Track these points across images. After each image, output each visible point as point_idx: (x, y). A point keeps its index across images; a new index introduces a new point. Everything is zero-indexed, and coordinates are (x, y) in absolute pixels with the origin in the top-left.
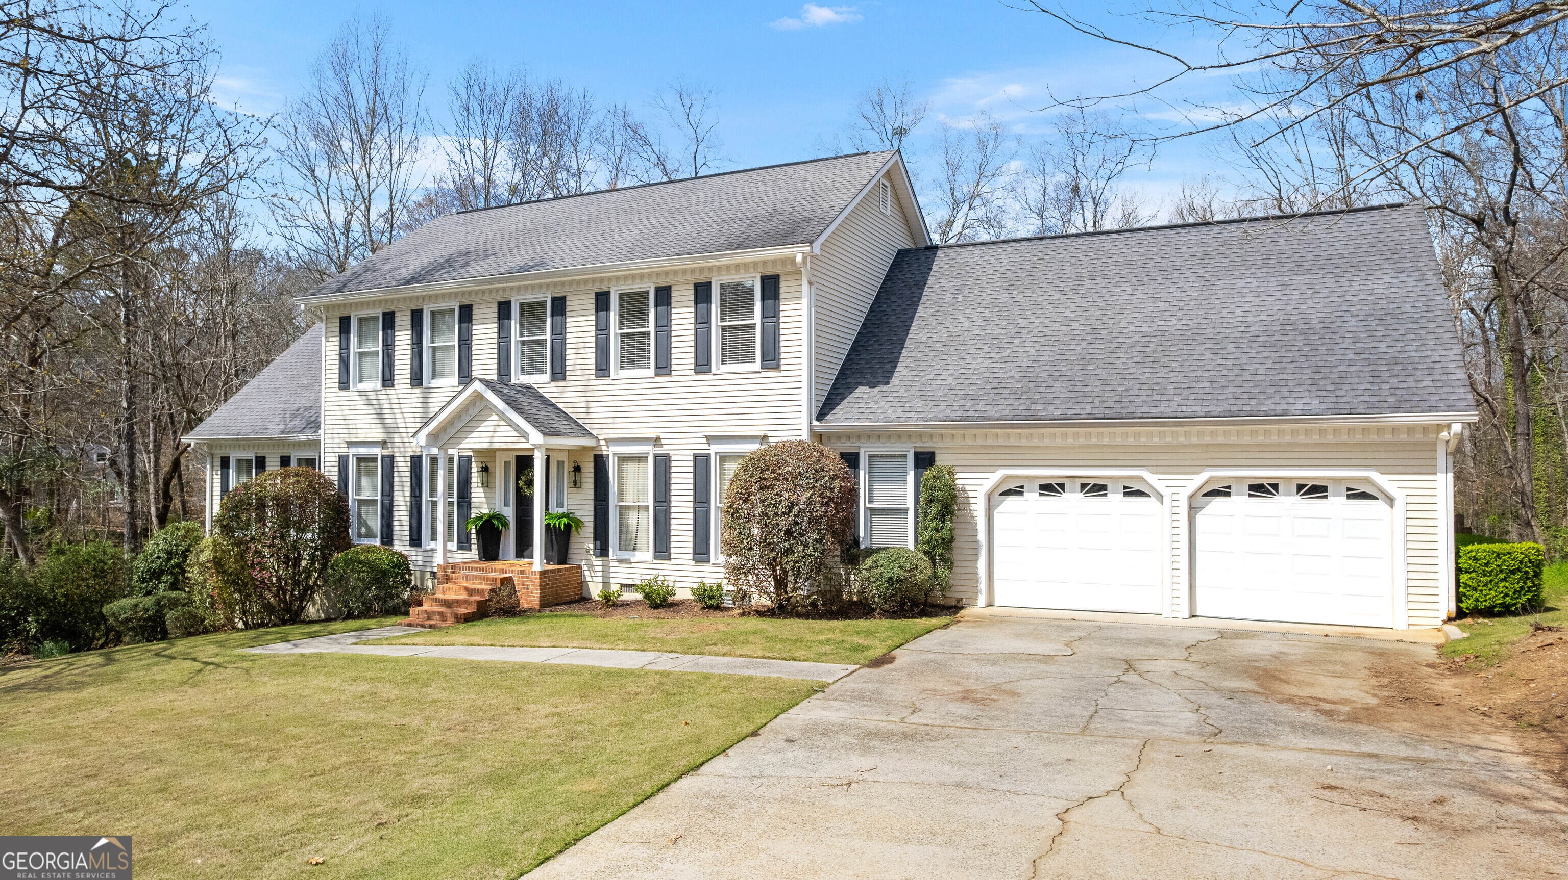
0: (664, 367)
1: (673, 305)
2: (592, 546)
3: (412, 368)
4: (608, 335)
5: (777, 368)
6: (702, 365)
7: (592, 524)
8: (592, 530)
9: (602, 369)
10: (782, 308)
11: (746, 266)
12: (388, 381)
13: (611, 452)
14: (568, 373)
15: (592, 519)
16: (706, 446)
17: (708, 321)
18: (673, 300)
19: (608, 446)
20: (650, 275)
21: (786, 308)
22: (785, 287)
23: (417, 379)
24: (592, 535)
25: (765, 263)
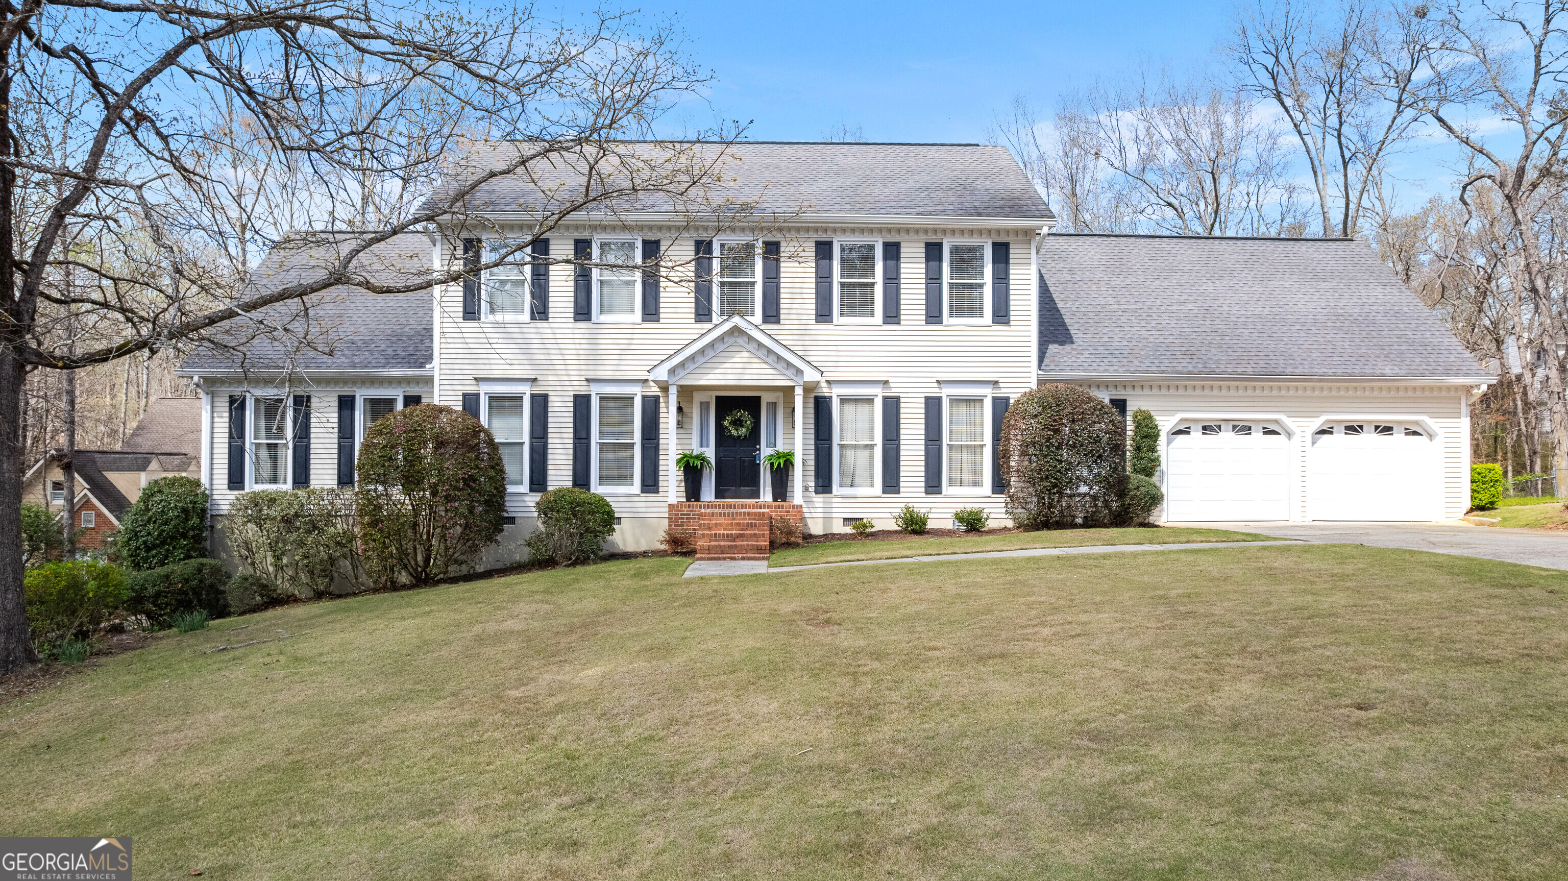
0: (892, 315)
1: (902, 260)
2: (813, 484)
3: (576, 302)
4: (831, 283)
5: (1007, 323)
6: (933, 316)
7: (813, 463)
8: (813, 468)
9: (823, 314)
10: (1011, 272)
11: (980, 232)
12: (540, 312)
13: (835, 393)
14: (782, 317)
15: (813, 458)
16: (937, 390)
17: (939, 277)
18: (902, 255)
19: (830, 388)
20: (880, 231)
21: (1015, 272)
22: (1015, 253)
23: (583, 312)
24: (813, 473)
25: (998, 231)
